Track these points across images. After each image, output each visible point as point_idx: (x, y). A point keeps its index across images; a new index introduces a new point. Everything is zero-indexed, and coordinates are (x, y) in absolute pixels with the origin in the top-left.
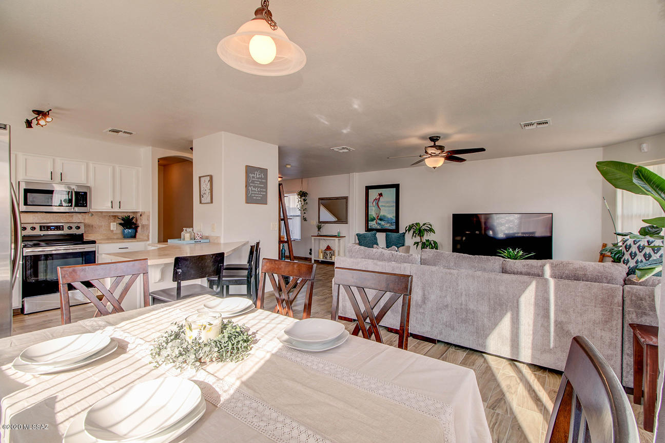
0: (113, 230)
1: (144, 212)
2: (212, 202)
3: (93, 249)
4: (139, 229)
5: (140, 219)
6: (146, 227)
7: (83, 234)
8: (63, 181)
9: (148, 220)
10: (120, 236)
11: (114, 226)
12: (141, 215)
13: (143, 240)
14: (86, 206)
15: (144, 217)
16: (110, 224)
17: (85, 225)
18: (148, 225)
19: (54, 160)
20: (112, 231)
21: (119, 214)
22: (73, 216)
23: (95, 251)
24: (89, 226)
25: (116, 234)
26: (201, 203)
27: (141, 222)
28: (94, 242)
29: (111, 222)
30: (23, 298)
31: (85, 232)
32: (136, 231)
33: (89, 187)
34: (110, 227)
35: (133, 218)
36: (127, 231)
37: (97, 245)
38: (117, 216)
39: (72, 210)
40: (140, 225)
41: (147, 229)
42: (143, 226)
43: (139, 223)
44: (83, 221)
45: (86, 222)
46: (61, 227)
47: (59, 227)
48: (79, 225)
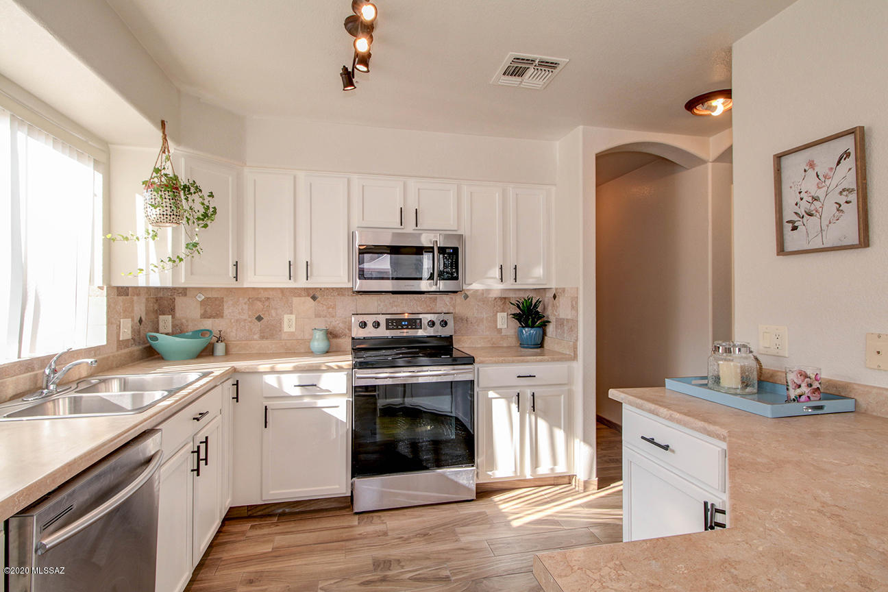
0: (501, 329)
1: (564, 290)
2: (864, 241)
3: (468, 377)
4: (550, 329)
5: (553, 306)
6: (570, 325)
7: (451, 336)
8: (419, 227)
9: (574, 307)
10: (513, 341)
11: (504, 322)
12: (555, 297)
13: (562, 358)
14: (456, 278)
15: (563, 301)
16: (496, 315)
17: (455, 318)
18: (574, 322)
19: (405, 185)
20: (500, 331)
21: (511, 295)
22: (436, 299)
23: (472, 382)
24: (462, 319)
25: (507, 336)
26: (781, 250)
27: (557, 312)
28: (470, 360)
29: (497, 312)
30: (353, 477)
31: (455, 332)
32: (544, 334)
33: (460, 237)
34: (496, 321)
35: (538, 302)
36: (526, 331)
37: (476, 365)
38: (509, 298)
39: (434, 288)
40: (552, 319)
41: (571, 330)
42: (561, 323)
43: (550, 314)
44: (452, 308)
45: (457, 311)
46: (418, 321)
47: (415, 322)
48: (446, 317)
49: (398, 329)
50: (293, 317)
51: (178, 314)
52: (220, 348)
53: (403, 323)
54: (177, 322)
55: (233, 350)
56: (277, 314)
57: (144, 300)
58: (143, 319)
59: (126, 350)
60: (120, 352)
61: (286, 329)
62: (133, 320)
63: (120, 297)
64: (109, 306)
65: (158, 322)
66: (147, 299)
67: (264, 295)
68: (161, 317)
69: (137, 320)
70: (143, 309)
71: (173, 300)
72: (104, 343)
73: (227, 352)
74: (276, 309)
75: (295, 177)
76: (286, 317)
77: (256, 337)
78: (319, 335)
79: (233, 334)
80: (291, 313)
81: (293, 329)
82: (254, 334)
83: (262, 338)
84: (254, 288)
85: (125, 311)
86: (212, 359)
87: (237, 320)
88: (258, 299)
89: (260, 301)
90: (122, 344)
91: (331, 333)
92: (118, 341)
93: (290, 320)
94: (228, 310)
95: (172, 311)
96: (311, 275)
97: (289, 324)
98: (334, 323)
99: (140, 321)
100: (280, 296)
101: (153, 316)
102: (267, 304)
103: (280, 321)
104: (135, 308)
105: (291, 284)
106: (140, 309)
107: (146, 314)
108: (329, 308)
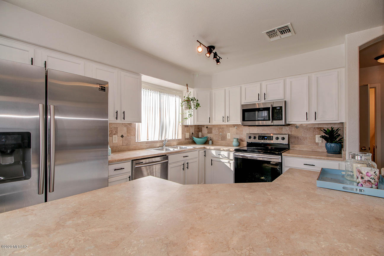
3: (278, 160)
8: (266, 100)
11: (320, 139)
14: (282, 119)
16: (315, 136)
17: (290, 136)
19: (261, 84)
20: (317, 143)
23: (281, 163)
25: (322, 147)
31: (291, 142)
34: (314, 139)
44: (290, 132)
45: (293, 133)
46: (272, 137)
47: (270, 137)
48: (284, 136)
49: (262, 140)
50: (230, 134)
51: (203, 132)
52: (210, 142)
53: (265, 138)
54: (202, 134)
55: (214, 143)
56: (225, 133)
57: (194, 128)
58: (194, 133)
59: (188, 141)
60: (185, 141)
61: (228, 138)
62: (190, 133)
63: (186, 128)
64: (182, 130)
65: (199, 134)
66: (195, 128)
67: (222, 127)
68: (199, 133)
69: (191, 133)
70: (193, 130)
71: (202, 128)
72: (181, 138)
73: (212, 143)
74: (225, 131)
75: (225, 90)
76: (228, 134)
77: (220, 140)
78: (235, 140)
79: (215, 139)
80: (229, 133)
81: (230, 138)
82: (220, 139)
83: (222, 140)
84: (219, 125)
85: (187, 131)
86: (208, 145)
87: (215, 134)
88: (221, 128)
89: (221, 129)
90: (186, 139)
91: (241, 140)
92: (185, 138)
93: (229, 135)
94: (213, 131)
95: (201, 131)
96: (229, 120)
97: (229, 136)
98: (242, 136)
99: (193, 134)
100: (226, 127)
101: (197, 133)
102: (223, 129)
103: (226, 135)
104: (191, 130)
105: (224, 123)
106: (192, 130)
107: (195, 132)
108: (240, 131)
